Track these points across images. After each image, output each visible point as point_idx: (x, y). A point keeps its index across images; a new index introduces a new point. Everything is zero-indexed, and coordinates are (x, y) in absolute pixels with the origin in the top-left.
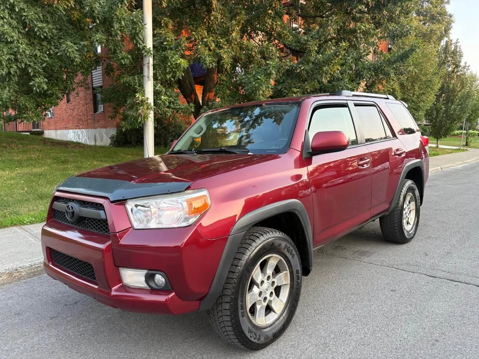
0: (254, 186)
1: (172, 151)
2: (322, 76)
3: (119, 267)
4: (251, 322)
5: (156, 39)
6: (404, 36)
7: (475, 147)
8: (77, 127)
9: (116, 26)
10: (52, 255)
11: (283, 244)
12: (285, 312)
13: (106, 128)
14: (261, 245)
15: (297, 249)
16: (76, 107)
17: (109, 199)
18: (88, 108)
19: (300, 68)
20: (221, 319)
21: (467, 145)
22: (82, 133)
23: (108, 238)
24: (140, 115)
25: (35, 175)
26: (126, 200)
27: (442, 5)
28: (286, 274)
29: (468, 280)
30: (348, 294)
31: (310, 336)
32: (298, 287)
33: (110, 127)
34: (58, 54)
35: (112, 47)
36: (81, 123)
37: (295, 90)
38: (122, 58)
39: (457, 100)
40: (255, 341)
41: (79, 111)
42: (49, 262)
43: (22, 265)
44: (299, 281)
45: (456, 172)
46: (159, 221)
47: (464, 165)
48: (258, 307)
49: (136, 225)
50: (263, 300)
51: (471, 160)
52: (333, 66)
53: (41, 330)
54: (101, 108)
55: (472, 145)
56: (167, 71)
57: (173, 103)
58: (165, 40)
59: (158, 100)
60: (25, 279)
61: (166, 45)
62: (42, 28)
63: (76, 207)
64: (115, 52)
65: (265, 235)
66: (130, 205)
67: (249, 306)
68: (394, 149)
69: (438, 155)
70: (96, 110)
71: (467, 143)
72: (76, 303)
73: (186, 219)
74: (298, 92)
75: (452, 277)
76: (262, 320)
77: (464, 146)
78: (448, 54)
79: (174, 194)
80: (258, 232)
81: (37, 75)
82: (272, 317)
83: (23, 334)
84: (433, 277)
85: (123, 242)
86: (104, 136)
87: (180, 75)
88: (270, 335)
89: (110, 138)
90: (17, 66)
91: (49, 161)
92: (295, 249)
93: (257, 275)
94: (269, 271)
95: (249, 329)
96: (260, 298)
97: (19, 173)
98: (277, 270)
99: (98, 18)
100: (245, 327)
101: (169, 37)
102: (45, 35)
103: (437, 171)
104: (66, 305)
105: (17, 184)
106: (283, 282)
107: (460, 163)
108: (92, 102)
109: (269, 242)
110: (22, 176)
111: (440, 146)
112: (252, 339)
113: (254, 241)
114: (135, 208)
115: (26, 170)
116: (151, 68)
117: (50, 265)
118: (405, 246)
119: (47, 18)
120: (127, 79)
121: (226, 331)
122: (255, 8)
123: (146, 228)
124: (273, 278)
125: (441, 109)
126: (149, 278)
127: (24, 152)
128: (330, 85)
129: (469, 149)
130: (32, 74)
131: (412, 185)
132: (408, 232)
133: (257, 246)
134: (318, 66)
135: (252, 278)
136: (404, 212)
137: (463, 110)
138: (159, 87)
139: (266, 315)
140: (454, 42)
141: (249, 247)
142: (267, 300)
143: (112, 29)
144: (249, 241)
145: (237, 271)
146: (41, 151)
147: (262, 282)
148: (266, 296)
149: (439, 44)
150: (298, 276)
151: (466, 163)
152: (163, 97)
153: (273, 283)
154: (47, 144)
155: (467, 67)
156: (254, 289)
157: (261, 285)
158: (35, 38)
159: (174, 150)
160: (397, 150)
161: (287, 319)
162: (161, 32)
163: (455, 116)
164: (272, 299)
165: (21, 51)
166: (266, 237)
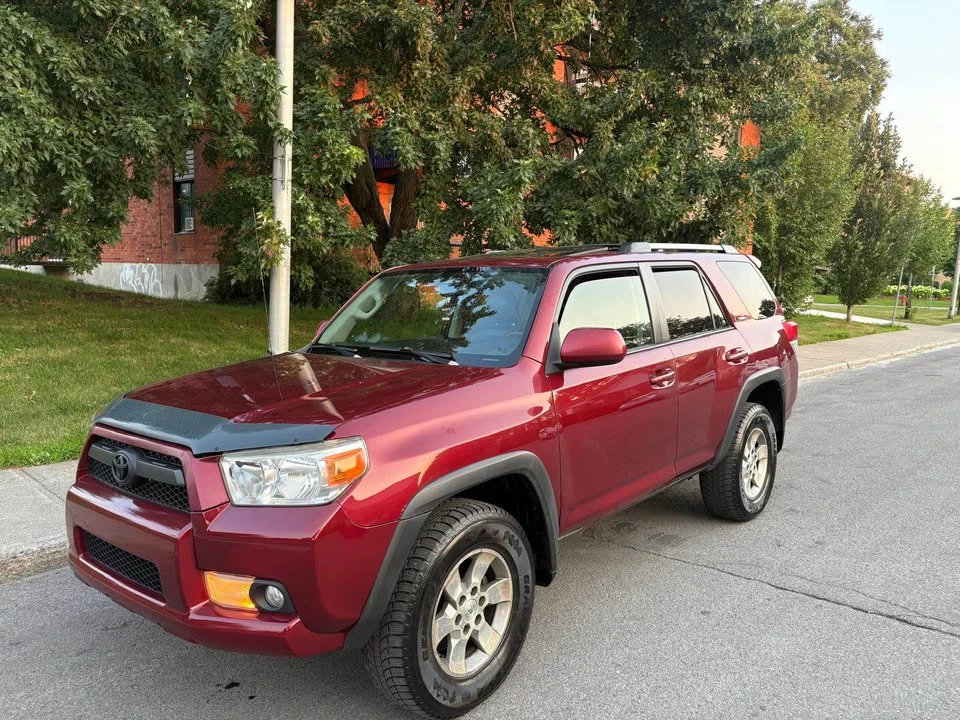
0: (450, 431)
1: (317, 343)
2: (623, 184)
3: (204, 570)
4: (438, 668)
5: (302, 104)
6: (779, 118)
7: (922, 322)
8: (140, 259)
9: (226, 83)
10: (84, 541)
11: (502, 530)
12: (502, 652)
13: (197, 263)
14: (462, 534)
15: (527, 539)
16: (139, 219)
17: (190, 449)
18: (163, 223)
19: (579, 170)
20: (386, 665)
21: (907, 316)
22: (150, 272)
23: (187, 519)
24: (264, 255)
25: (54, 363)
26: (221, 453)
27: (868, 41)
28: (506, 583)
29: (842, 596)
30: (625, 618)
31: (545, 695)
32: (526, 606)
33: (206, 262)
34: (114, 134)
35: (219, 125)
36: (147, 250)
37: (568, 213)
38: (237, 147)
39: (886, 231)
40: (446, 703)
41: (145, 227)
42: (79, 553)
43: (25, 549)
44: (529, 596)
45: (875, 374)
46: (278, 491)
47: (893, 360)
48: (454, 642)
49: (238, 497)
50: (462, 630)
51: (909, 350)
52: (644, 166)
53: (60, 675)
54: (189, 224)
55: (917, 316)
56: (324, 168)
57: (335, 227)
58: (321, 108)
59: (302, 223)
60: (29, 575)
61: (322, 118)
62: (85, 86)
63: (132, 459)
64: (223, 133)
65: (470, 516)
66: (228, 463)
67: (437, 640)
68: (728, 349)
69: (846, 337)
70: (179, 226)
71: (907, 313)
72: (125, 625)
73: (324, 492)
74: (573, 216)
75: (815, 590)
76: (459, 665)
77: (901, 318)
78: (872, 140)
79: (304, 447)
80: (459, 509)
81: (74, 173)
82: (478, 660)
83: (27, 682)
84: (781, 588)
85: (214, 527)
86: (193, 281)
87: (348, 175)
88: (473, 691)
89: (206, 285)
90: (36, 157)
91: (80, 335)
92: (523, 540)
93: (453, 585)
94: (476, 579)
95: (436, 683)
96: (458, 627)
97: (21, 360)
98: (490, 576)
99: (190, 71)
100: (429, 679)
101: (329, 104)
102: (91, 98)
103: (838, 371)
104: (107, 629)
105: (18, 381)
106: (500, 597)
107: (885, 356)
108: (172, 211)
109: (477, 527)
110: (28, 365)
111: (854, 318)
112: (440, 700)
113: (450, 526)
114: (236, 467)
115: (36, 353)
116: (289, 165)
117: (81, 559)
118: (743, 527)
119: (94, 63)
120: (242, 182)
121: (395, 686)
122: (499, 46)
123: (256, 504)
124: (481, 591)
125: (856, 247)
126: (257, 592)
127: (32, 315)
128: (637, 202)
129: (908, 325)
130: (63, 172)
131: (761, 415)
132: (751, 501)
133: (456, 536)
134: (616, 165)
135: (444, 592)
136: (744, 464)
137: (897, 252)
138: (303, 199)
139: (466, 657)
140: (883, 117)
141: (441, 537)
142: (470, 631)
143: (219, 90)
144: (440, 527)
145: (417, 580)
146: (66, 313)
147: (463, 598)
148: (468, 622)
149: (859, 119)
150: (526, 587)
151: (897, 356)
152: (310, 217)
153: (482, 599)
154: (77, 299)
155: (907, 168)
156: (446, 611)
157: (461, 604)
158: (70, 103)
159: (320, 342)
160: (733, 351)
161: (504, 664)
162: (314, 91)
163: (882, 262)
164: (478, 628)
165: (47, 131)
166: (471, 518)
